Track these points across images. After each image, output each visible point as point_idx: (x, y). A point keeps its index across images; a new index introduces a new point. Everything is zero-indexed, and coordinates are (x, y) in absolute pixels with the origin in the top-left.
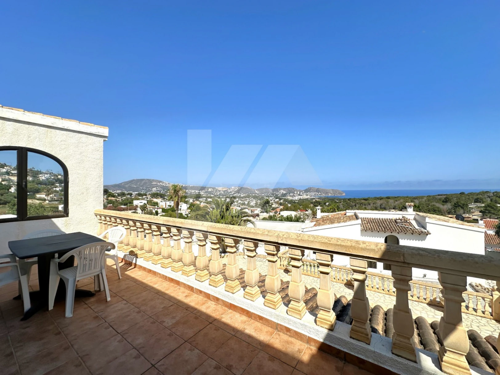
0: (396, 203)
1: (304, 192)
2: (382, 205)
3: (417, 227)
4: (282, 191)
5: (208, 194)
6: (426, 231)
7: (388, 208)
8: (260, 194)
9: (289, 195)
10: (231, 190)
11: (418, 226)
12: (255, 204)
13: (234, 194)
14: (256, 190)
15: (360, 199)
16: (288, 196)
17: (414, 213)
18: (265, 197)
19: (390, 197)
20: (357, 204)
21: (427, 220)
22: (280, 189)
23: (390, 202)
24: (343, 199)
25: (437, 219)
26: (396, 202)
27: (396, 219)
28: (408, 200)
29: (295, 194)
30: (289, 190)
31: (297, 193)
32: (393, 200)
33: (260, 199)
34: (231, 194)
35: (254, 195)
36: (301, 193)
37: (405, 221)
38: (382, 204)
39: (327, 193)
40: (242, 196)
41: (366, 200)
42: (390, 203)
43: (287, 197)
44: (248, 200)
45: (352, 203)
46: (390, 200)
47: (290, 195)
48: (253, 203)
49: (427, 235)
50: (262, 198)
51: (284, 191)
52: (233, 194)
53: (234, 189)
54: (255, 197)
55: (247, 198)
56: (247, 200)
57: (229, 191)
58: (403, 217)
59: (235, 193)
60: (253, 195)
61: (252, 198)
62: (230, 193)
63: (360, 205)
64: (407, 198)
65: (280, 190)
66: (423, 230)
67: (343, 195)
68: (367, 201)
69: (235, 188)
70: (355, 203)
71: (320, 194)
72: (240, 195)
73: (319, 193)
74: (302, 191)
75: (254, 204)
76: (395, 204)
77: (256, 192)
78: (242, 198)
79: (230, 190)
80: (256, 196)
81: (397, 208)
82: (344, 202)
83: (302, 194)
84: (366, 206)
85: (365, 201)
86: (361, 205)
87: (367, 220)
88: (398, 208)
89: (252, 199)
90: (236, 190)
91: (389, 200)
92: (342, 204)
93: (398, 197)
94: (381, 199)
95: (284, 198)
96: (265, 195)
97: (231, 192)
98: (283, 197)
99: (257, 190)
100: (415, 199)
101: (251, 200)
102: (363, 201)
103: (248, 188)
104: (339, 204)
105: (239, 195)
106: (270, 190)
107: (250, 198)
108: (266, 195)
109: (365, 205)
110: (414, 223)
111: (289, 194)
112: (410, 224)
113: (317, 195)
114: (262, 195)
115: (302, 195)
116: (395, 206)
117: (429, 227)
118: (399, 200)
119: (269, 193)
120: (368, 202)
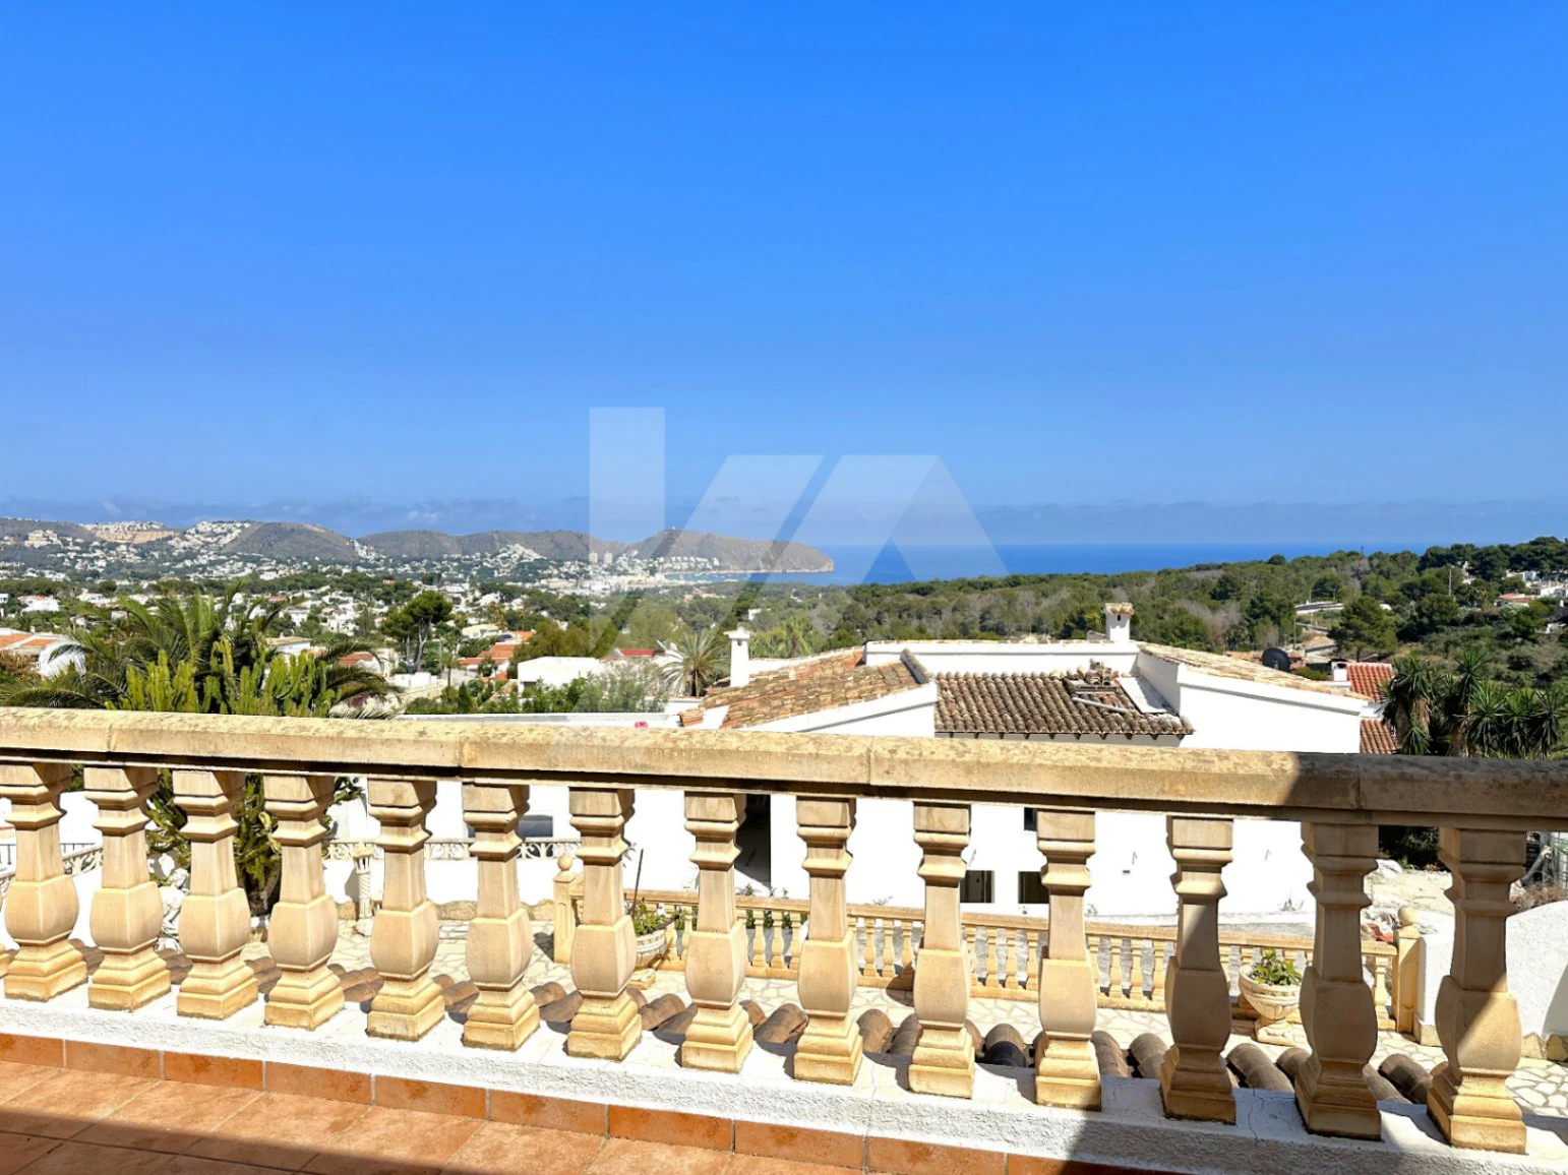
0: (1045, 603)
1: (636, 553)
2: (987, 616)
3: (1145, 707)
4: (520, 551)
5: (24, 569)
6: (1177, 720)
7: (1013, 630)
8: (386, 564)
9: (556, 572)
10: (194, 541)
11: (1150, 703)
12: (357, 622)
13: (212, 564)
14: (357, 544)
15: (899, 591)
16: (550, 576)
17: (1134, 646)
18: (417, 583)
19: (1022, 580)
20: (886, 614)
21: (1184, 674)
22: (507, 539)
23: (1021, 599)
24: (823, 590)
25: (1216, 668)
26: (1043, 599)
27: (1069, 677)
28: (1089, 589)
29: (589, 568)
30: (557, 545)
31: (601, 561)
32: (1031, 593)
33: (388, 593)
34: (194, 569)
35: (346, 570)
36: (621, 559)
37: (1102, 680)
38: (988, 612)
39: (750, 559)
40: (268, 577)
41: (924, 594)
42: (1021, 604)
43: (543, 582)
44: (308, 604)
45: (862, 606)
46: (1021, 593)
47: (564, 569)
48: (343, 618)
49: (1181, 736)
50: (397, 587)
51: (527, 552)
52: (204, 567)
53: (213, 534)
54: (353, 585)
55: (305, 588)
56: (303, 599)
57: (179, 545)
58: (1094, 666)
59: (222, 563)
60: (339, 573)
61: (332, 590)
62: (188, 563)
63: (900, 617)
64: (1086, 584)
65: (504, 543)
66: (1168, 718)
67: (825, 569)
68: (929, 599)
69: (219, 530)
70: (876, 609)
71: (716, 562)
72: (255, 575)
73: (712, 562)
74: (627, 550)
75: (351, 626)
76: (1038, 610)
77: (362, 553)
78: (271, 587)
79: (186, 544)
80: (362, 578)
81: (1045, 626)
82: (828, 605)
83: (625, 565)
84: (924, 620)
85: (920, 597)
86: (905, 615)
87: (954, 684)
88: (1051, 628)
89: (334, 595)
90: (226, 540)
91: (1017, 591)
92: (820, 616)
93: (1051, 576)
94: (983, 589)
95: (528, 585)
96: (417, 568)
97: (190, 554)
98: (528, 581)
99: (363, 542)
100: (1115, 586)
101: (326, 599)
102: (911, 597)
103: (308, 531)
104: (807, 613)
105: (248, 571)
106: (448, 544)
107: (323, 589)
108: (424, 571)
109: (920, 617)
110: (1133, 688)
111: (557, 567)
112: (1121, 694)
113: (704, 569)
114: (401, 570)
115: (625, 573)
116: (1040, 620)
117: (1190, 706)
118: (1055, 591)
119: (440, 560)
120: (932, 602)
